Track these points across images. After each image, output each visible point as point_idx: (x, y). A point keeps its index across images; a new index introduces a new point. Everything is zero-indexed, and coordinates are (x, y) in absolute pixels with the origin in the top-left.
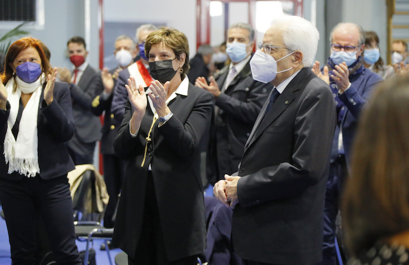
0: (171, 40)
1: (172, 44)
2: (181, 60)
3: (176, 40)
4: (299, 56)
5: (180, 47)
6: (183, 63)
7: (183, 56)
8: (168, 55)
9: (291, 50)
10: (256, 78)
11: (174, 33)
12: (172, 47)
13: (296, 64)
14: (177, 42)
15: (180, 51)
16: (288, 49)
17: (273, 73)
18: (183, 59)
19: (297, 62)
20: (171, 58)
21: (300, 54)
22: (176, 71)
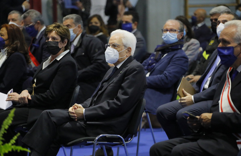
0: (60, 31)
1: (60, 33)
2: (65, 42)
3: (63, 31)
4: (130, 50)
5: (64, 35)
6: (66, 45)
7: (66, 40)
8: (57, 38)
9: (126, 47)
10: (107, 61)
11: (62, 27)
12: (60, 34)
13: (128, 54)
14: (63, 32)
15: (64, 37)
16: (125, 46)
17: (117, 59)
18: (66, 42)
19: (128, 53)
20: (59, 41)
21: (130, 48)
22: (61, 49)
